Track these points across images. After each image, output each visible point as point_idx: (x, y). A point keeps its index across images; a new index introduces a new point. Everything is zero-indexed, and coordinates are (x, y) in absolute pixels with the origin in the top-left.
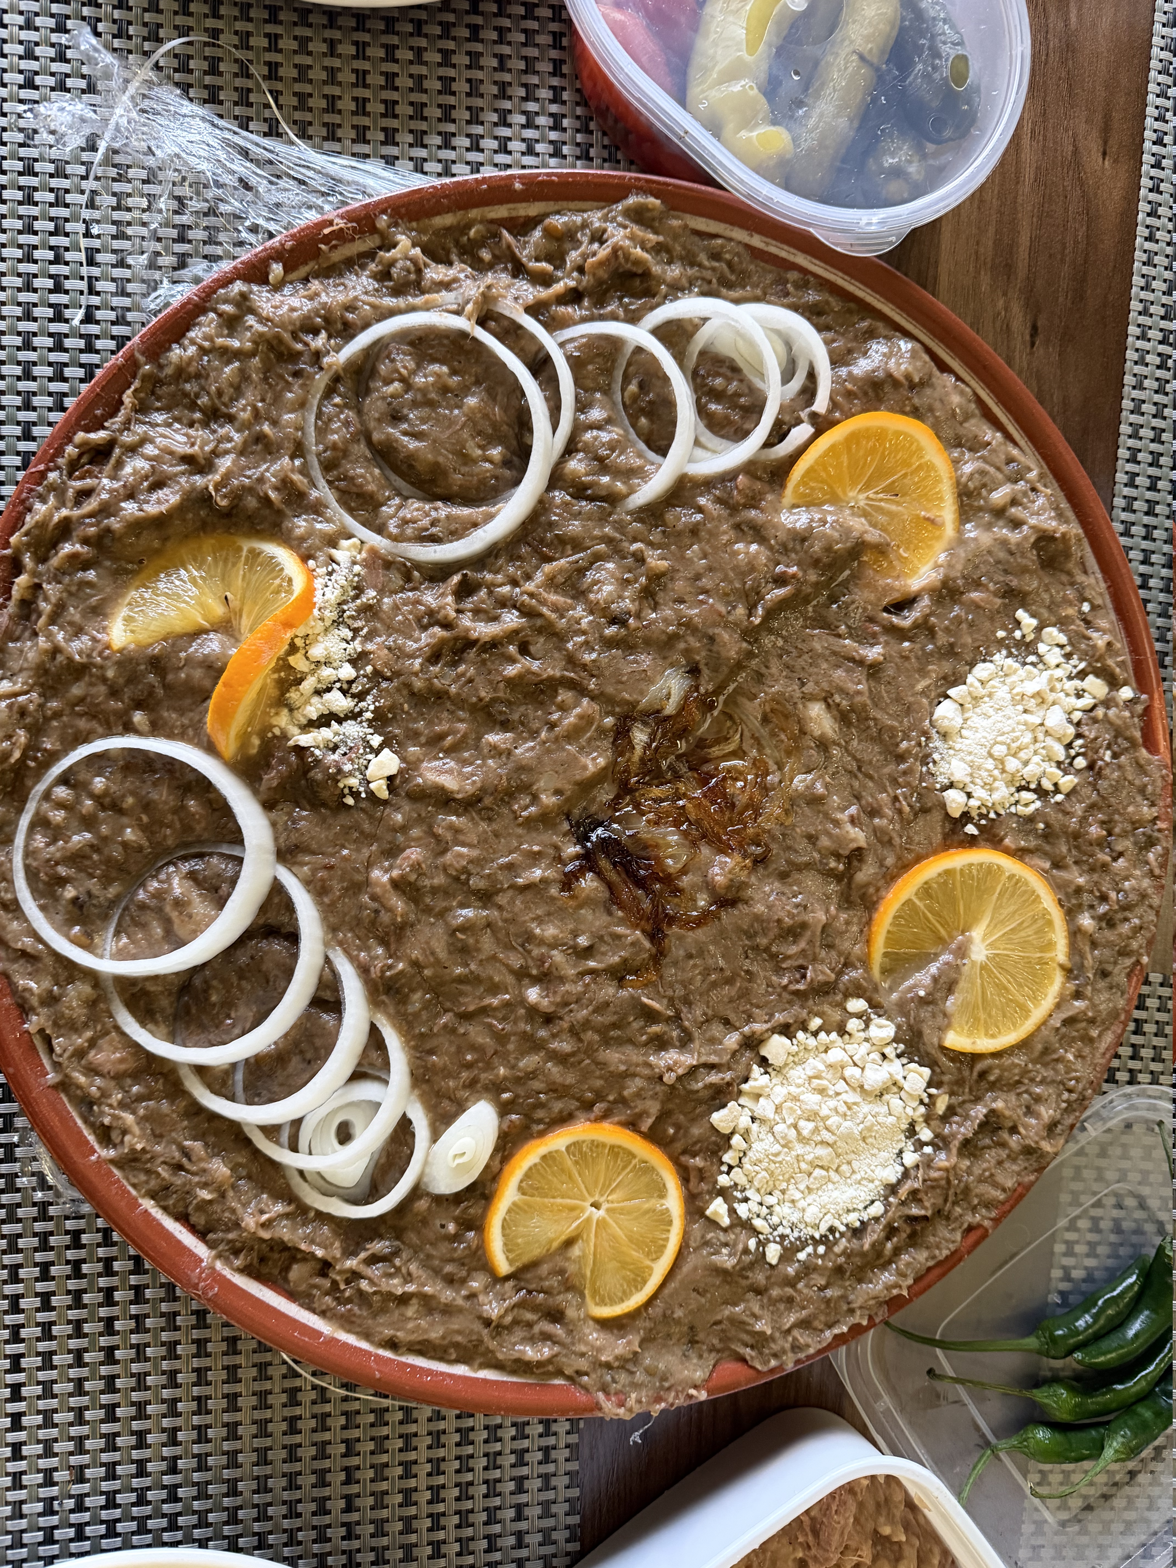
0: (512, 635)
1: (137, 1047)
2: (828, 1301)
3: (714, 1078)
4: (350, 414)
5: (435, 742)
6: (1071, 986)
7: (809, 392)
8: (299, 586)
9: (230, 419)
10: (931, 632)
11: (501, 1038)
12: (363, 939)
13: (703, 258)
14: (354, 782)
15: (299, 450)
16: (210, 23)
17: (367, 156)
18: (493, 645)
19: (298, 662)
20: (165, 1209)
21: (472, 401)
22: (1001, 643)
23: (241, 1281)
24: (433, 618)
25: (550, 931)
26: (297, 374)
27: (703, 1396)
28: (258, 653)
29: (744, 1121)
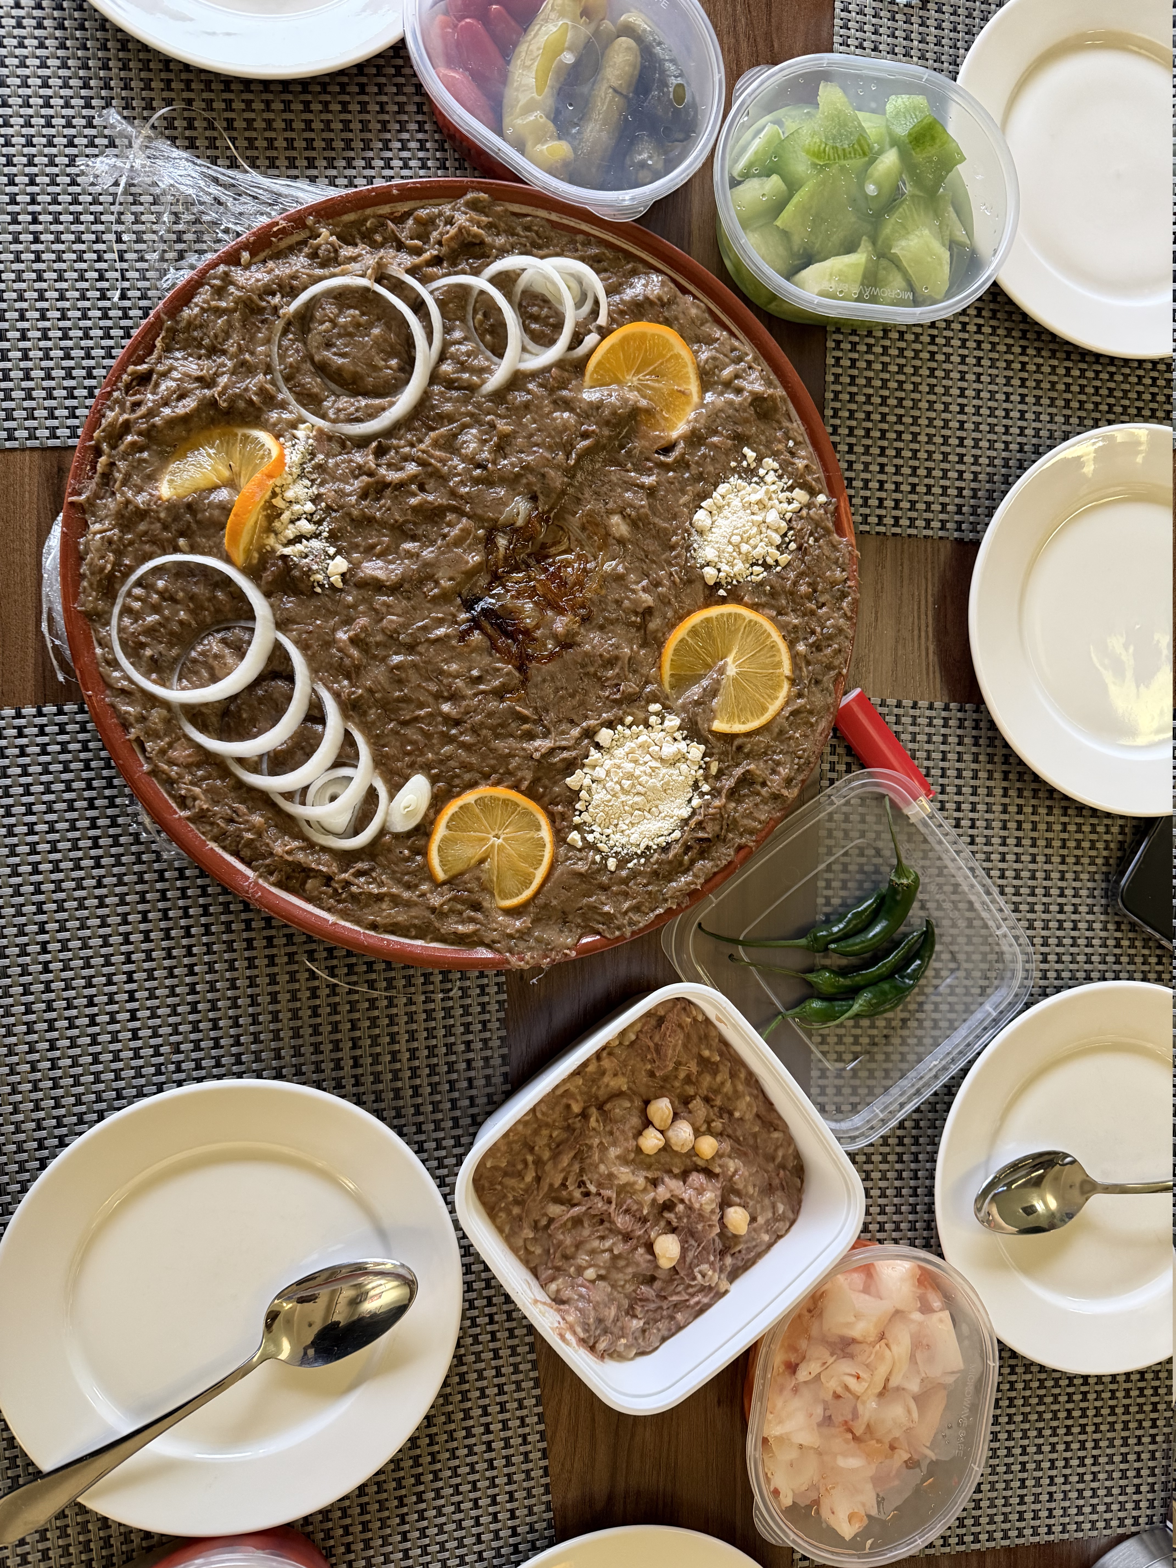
0: (413, 479)
1: (199, 747)
2: (650, 893)
3: (565, 754)
4: (298, 345)
5: (369, 551)
6: (795, 690)
7: (595, 313)
8: (275, 453)
9: (224, 352)
10: (687, 466)
11: (427, 735)
12: (335, 677)
13: (519, 230)
14: (320, 577)
15: (268, 369)
16: (186, 95)
17: (296, 177)
18: (401, 485)
19: (278, 502)
20: (224, 848)
21: (376, 331)
22: (734, 470)
23: (274, 890)
24: (361, 471)
25: (454, 667)
26: (263, 322)
27: (574, 954)
28: (253, 494)
29: (587, 781)
